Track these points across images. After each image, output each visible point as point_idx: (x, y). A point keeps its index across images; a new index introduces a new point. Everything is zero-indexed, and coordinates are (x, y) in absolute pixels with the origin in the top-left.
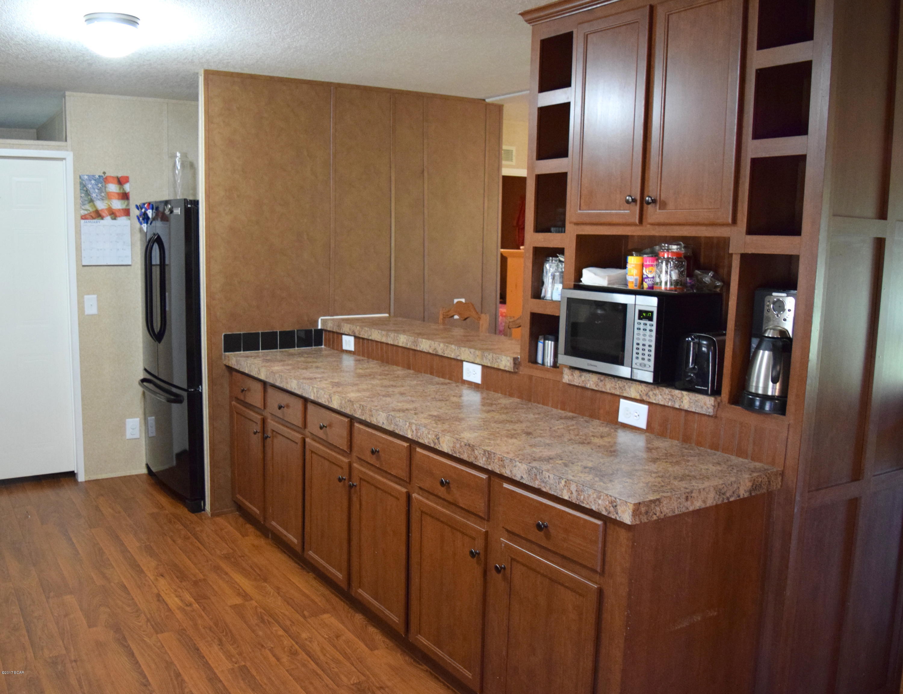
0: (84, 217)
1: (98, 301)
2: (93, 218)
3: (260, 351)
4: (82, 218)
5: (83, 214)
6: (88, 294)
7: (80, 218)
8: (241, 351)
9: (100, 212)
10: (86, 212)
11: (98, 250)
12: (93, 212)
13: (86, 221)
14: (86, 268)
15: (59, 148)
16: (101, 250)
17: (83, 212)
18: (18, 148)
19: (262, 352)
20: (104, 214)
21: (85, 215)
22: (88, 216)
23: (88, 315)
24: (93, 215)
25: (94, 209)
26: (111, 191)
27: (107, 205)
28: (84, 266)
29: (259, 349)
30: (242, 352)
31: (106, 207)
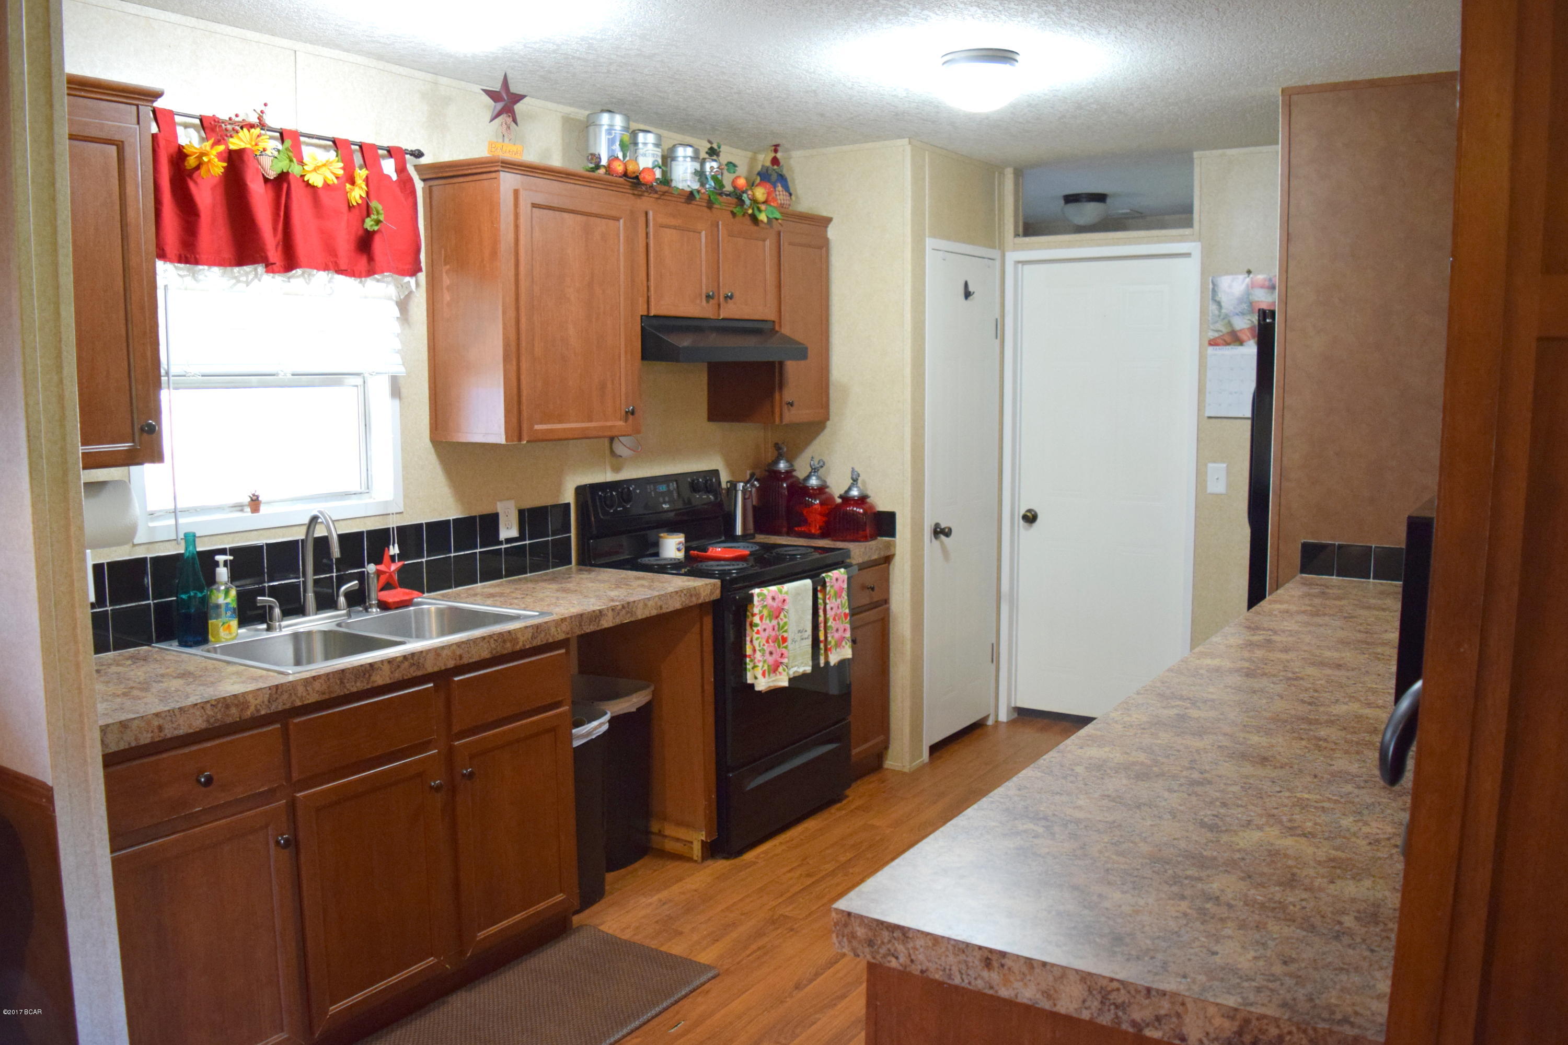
0: (1213, 343)
1: (1229, 473)
2: (1227, 344)
3: (1371, 580)
4: (1210, 344)
5: (1212, 338)
6: (1214, 462)
7: (1206, 343)
8: (1332, 575)
9: (1239, 334)
10: (1216, 335)
11: (1231, 393)
12: (1228, 333)
13: (1215, 347)
14: (1213, 420)
15: (1182, 239)
16: (1236, 393)
17: (1212, 335)
18: (1125, 244)
19: (1374, 583)
20: (1244, 337)
21: (1215, 339)
22: (1220, 341)
23: (1210, 494)
24: (1228, 338)
25: (1229, 330)
26: (1256, 299)
27: (1249, 322)
28: (1210, 418)
29: (1369, 578)
30: (1334, 577)
31: (1248, 326)
